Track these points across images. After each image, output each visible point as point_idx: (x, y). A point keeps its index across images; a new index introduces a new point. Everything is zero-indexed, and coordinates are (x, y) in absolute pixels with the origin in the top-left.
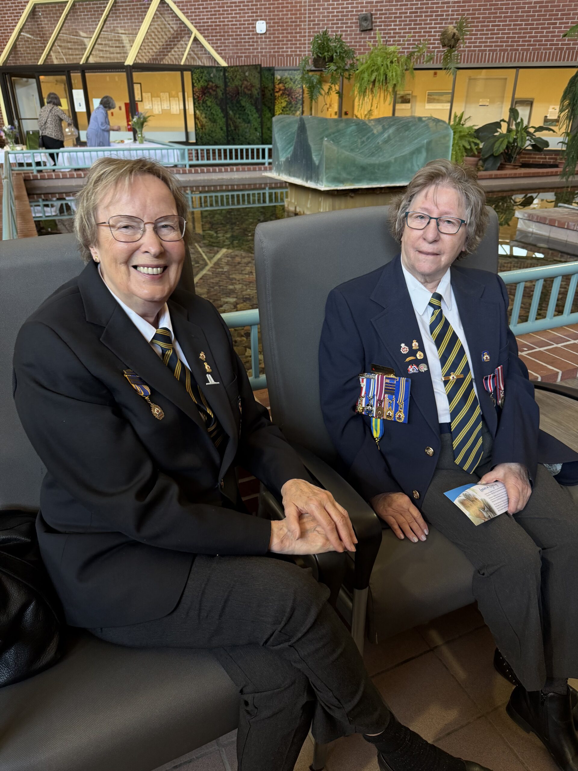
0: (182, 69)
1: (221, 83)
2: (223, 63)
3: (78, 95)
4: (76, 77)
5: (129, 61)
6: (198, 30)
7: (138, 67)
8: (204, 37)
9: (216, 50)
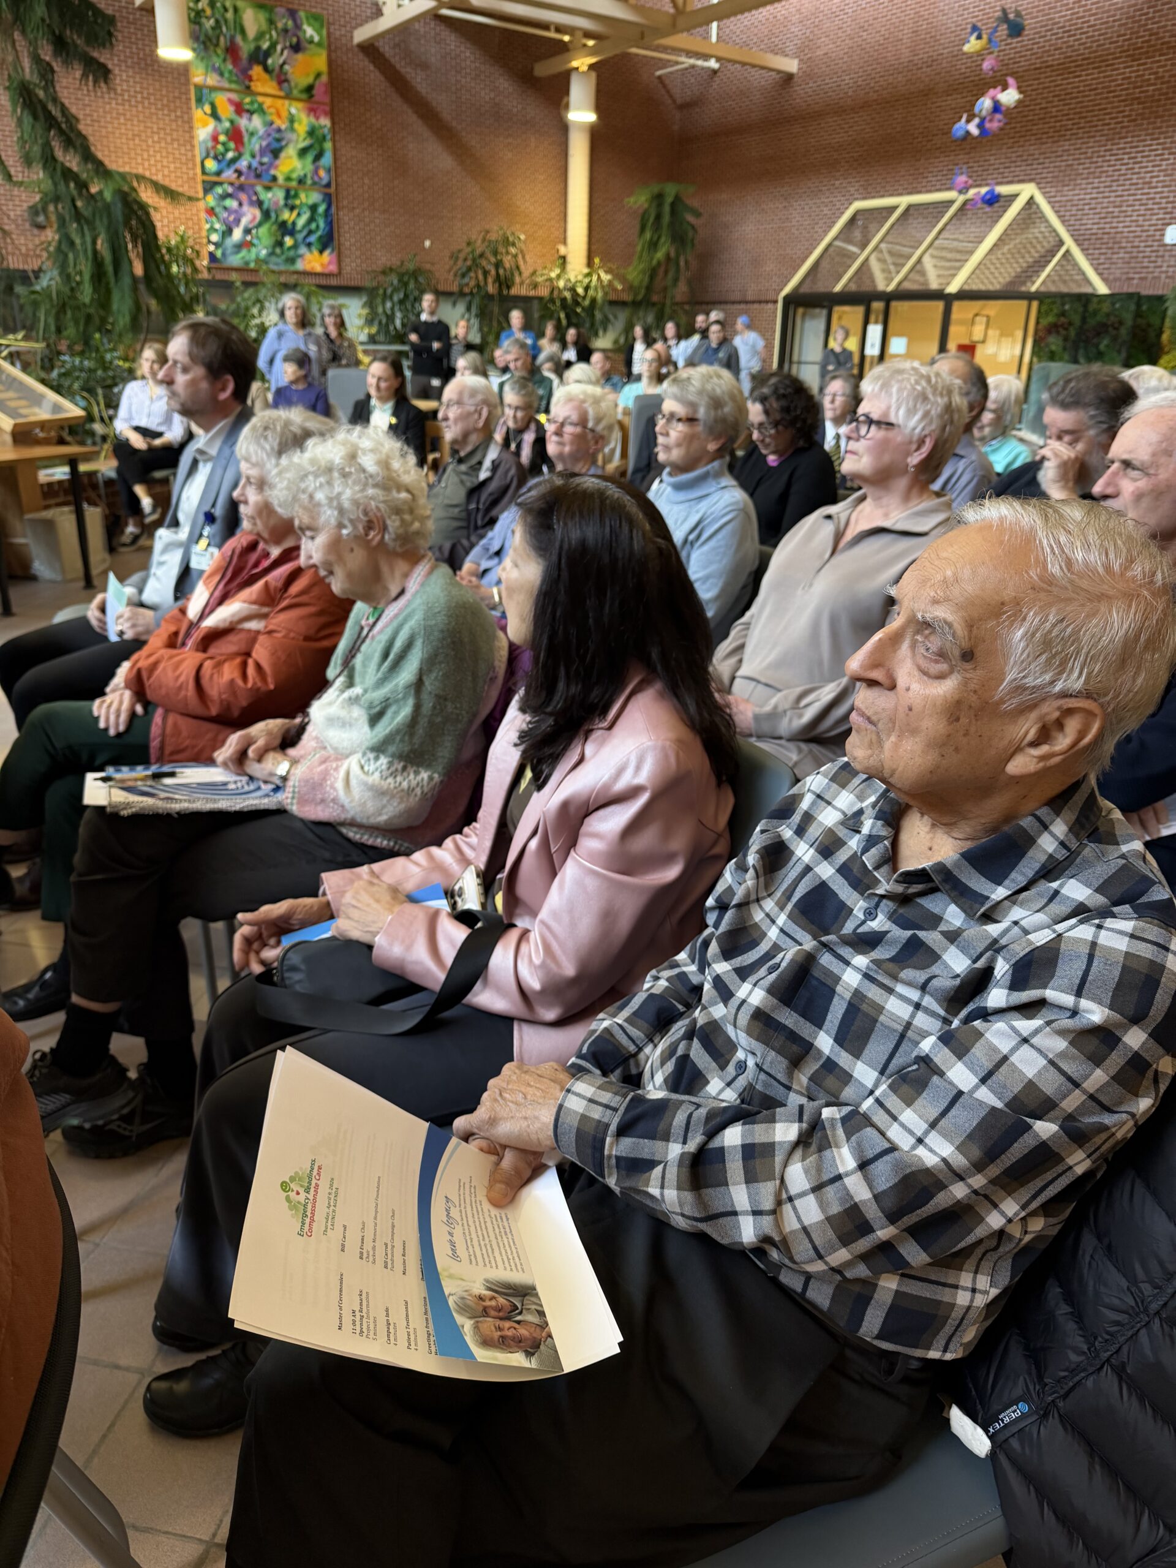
0: (1029, 297)
1: (1077, 320)
2: (1102, 289)
3: (875, 331)
4: (878, 306)
5: (952, 288)
6: (1076, 240)
7: (964, 295)
8: (1083, 250)
9: (1096, 269)
